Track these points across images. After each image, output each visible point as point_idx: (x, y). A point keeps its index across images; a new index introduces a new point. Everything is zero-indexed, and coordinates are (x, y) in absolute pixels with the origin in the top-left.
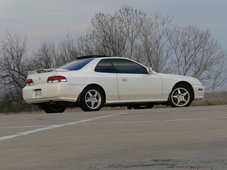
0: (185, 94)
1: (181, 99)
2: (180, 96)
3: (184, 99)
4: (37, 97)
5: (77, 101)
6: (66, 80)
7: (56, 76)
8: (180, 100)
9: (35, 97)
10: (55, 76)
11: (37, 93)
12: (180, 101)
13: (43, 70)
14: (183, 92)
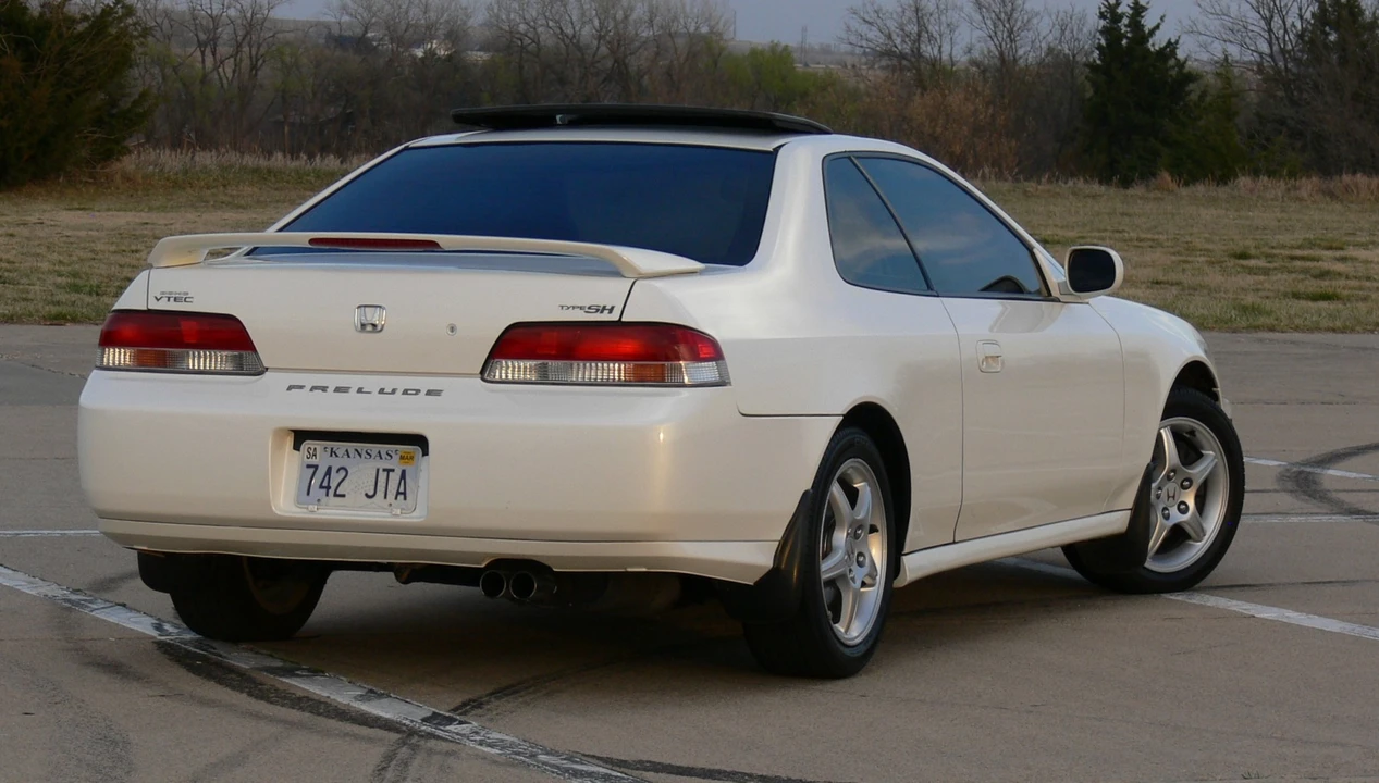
0: (1199, 471)
1: (1174, 511)
2: (1172, 486)
3: (1193, 514)
4: (331, 511)
5: (773, 577)
6: (723, 372)
7: (619, 324)
8: (1167, 517)
9: (299, 502)
10: (614, 317)
11: (336, 463)
12: (1170, 524)
13: (433, 244)
14: (1189, 450)
